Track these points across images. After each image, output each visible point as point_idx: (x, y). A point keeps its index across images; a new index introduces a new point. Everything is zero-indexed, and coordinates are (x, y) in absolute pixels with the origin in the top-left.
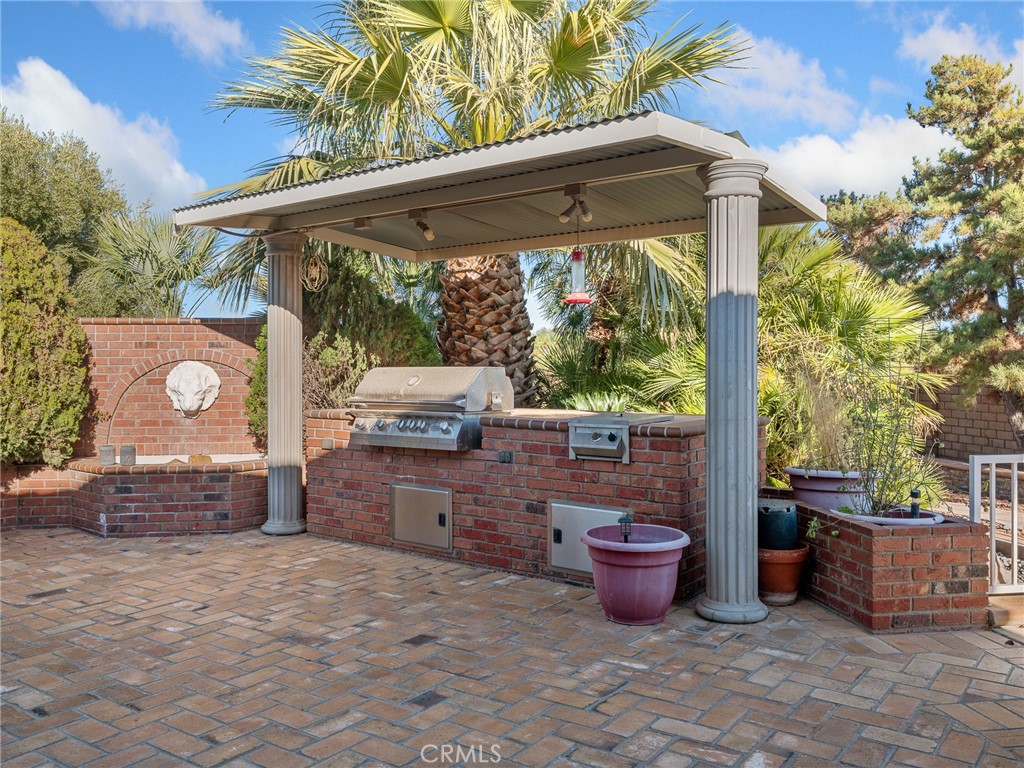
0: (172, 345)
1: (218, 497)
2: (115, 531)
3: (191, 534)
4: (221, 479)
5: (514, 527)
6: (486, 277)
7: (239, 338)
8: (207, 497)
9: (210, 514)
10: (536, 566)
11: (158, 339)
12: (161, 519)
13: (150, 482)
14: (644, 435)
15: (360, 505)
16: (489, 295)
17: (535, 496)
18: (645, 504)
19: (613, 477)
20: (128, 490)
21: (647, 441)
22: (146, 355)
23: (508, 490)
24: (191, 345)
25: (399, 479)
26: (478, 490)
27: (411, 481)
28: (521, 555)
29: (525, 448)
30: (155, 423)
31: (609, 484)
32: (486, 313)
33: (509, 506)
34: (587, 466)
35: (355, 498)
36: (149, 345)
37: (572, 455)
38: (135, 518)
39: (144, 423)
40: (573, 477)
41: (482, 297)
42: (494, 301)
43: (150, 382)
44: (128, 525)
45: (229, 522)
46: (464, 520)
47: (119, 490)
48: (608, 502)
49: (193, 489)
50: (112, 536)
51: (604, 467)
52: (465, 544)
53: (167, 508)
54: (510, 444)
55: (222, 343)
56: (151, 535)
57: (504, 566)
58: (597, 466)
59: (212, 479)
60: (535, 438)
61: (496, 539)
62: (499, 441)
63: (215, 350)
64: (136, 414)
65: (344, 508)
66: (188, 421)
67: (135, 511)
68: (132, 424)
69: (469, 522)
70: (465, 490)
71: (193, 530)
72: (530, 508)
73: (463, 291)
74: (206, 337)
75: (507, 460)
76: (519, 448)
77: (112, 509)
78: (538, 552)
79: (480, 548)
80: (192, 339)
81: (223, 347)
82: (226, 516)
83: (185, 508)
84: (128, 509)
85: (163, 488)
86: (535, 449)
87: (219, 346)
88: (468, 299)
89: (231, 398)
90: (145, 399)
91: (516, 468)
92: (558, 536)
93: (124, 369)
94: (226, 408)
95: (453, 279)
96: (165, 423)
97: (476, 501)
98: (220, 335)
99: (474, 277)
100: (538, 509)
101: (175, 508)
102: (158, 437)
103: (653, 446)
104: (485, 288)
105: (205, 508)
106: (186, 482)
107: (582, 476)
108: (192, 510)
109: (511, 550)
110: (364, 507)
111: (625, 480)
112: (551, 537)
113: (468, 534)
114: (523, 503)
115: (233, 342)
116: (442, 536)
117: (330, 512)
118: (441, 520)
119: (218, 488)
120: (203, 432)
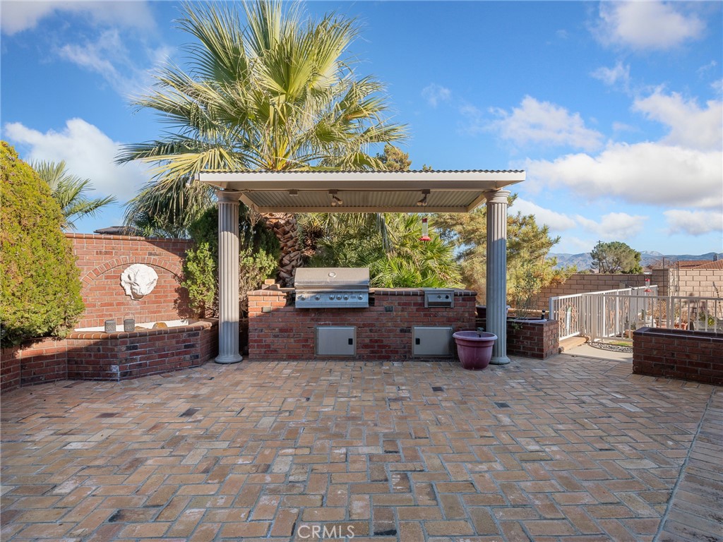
0: (123, 254)
1: (193, 346)
2: (126, 375)
3: (176, 370)
4: (195, 335)
5: (393, 340)
6: (288, 223)
7: (168, 250)
8: (186, 347)
9: (188, 357)
10: (405, 356)
11: (113, 249)
12: (157, 363)
13: (150, 341)
14: (461, 295)
15: (292, 340)
16: (289, 232)
17: (405, 325)
18: (459, 323)
19: (445, 314)
20: (135, 348)
21: (461, 297)
22: (105, 260)
23: (390, 324)
24: (136, 254)
25: (320, 324)
26: (373, 325)
27: (329, 324)
28: (397, 352)
29: (399, 304)
30: (111, 305)
31: (443, 316)
32: (288, 241)
33: (390, 331)
34: (432, 310)
35: (288, 337)
36: (106, 253)
37: (426, 306)
38: (140, 365)
39: (102, 305)
40: (425, 315)
41: (285, 233)
42: (291, 235)
43: (107, 277)
44: (135, 371)
45: (199, 360)
46: (363, 340)
47: (129, 348)
48: (443, 324)
49: (177, 342)
50: (124, 379)
51: (440, 310)
52: (366, 352)
53: (161, 356)
54: (392, 303)
55: (157, 253)
56: (151, 375)
57: (387, 358)
58: (437, 310)
59: (189, 335)
60: (404, 299)
61: (384, 347)
62: (385, 302)
63: (153, 257)
64: (97, 299)
65: (279, 343)
66: (135, 302)
67: (140, 361)
68: (94, 306)
69: (367, 341)
70: (365, 325)
71: (178, 368)
72: (402, 331)
73: (275, 229)
74: (147, 249)
75: (389, 310)
76: (396, 304)
77: (124, 361)
78: (406, 350)
79: (372, 352)
80: (137, 250)
81: (158, 255)
82: (197, 357)
83: (173, 354)
84: (135, 360)
85: (158, 344)
86: (405, 304)
87: (155, 254)
88: (278, 233)
89: (163, 287)
90: (105, 288)
91: (395, 313)
92: (418, 341)
93: (88, 269)
94: (159, 293)
95: (268, 222)
96: (119, 304)
97: (371, 331)
98: (155, 247)
99: (282, 222)
100: (407, 331)
101: (166, 356)
102: (113, 313)
103: (463, 300)
104: (287, 229)
105: (186, 353)
106: (173, 338)
107: (430, 315)
108: (177, 355)
109: (391, 351)
110: (295, 341)
111: (451, 314)
112: (414, 342)
113: (366, 346)
114: (399, 329)
115: (165, 252)
116: (351, 350)
117: (268, 346)
118: (350, 342)
119: (192, 340)
120: (142, 308)
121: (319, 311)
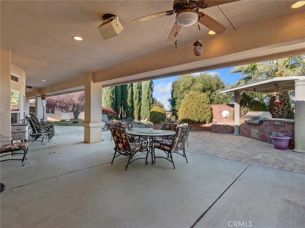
0: (223, 108)
1: (227, 129)
2: (214, 132)
5: (268, 136)
9: (226, 131)
10: (271, 142)
11: (221, 107)
12: (220, 131)
13: (218, 126)
14: (286, 123)
18: (287, 133)
19: (282, 129)
22: (219, 109)
23: (267, 130)
24: (225, 108)
25: (252, 128)
30: (220, 119)
31: (281, 130)
33: (267, 133)
35: (246, 130)
37: (276, 125)
38: (216, 130)
43: (220, 113)
44: (216, 131)
46: (260, 134)
47: (215, 127)
49: (224, 127)
52: (260, 138)
56: (219, 133)
57: (266, 142)
58: (279, 127)
61: (265, 137)
62: (265, 123)
64: (218, 117)
65: (245, 132)
66: (225, 119)
70: (261, 130)
72: (270, 133)
75: (266, 126)
76: (268, 124)
78: (271, 140)
79: (263, 139)
86: (270, 124)
87: (229, 108)
89: (231, 115)
90: (219, 115)
91: (268, 127)
93: (217, 111)
94: (230, 117)
96: (222, 119)
97: (262, 132)
98: (229, 106)
101: (222, 130)
102: (221, 121)
105: (226, 130)
107: (277, 129)
108: (224, 130)
109: (267, 139)
110: (247, 132)
111: (284, 129)
113: (261, 136)
114: (269, 132)
115: (231, 107)
116: (257, 137)
117: (243, 132)
118: (257, 134)
119: (227, 128)
120: (227, 120)
121: (252, 124)
